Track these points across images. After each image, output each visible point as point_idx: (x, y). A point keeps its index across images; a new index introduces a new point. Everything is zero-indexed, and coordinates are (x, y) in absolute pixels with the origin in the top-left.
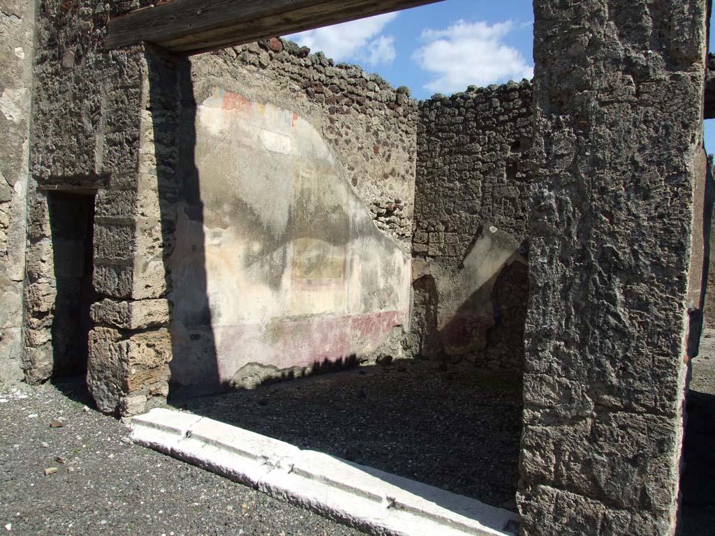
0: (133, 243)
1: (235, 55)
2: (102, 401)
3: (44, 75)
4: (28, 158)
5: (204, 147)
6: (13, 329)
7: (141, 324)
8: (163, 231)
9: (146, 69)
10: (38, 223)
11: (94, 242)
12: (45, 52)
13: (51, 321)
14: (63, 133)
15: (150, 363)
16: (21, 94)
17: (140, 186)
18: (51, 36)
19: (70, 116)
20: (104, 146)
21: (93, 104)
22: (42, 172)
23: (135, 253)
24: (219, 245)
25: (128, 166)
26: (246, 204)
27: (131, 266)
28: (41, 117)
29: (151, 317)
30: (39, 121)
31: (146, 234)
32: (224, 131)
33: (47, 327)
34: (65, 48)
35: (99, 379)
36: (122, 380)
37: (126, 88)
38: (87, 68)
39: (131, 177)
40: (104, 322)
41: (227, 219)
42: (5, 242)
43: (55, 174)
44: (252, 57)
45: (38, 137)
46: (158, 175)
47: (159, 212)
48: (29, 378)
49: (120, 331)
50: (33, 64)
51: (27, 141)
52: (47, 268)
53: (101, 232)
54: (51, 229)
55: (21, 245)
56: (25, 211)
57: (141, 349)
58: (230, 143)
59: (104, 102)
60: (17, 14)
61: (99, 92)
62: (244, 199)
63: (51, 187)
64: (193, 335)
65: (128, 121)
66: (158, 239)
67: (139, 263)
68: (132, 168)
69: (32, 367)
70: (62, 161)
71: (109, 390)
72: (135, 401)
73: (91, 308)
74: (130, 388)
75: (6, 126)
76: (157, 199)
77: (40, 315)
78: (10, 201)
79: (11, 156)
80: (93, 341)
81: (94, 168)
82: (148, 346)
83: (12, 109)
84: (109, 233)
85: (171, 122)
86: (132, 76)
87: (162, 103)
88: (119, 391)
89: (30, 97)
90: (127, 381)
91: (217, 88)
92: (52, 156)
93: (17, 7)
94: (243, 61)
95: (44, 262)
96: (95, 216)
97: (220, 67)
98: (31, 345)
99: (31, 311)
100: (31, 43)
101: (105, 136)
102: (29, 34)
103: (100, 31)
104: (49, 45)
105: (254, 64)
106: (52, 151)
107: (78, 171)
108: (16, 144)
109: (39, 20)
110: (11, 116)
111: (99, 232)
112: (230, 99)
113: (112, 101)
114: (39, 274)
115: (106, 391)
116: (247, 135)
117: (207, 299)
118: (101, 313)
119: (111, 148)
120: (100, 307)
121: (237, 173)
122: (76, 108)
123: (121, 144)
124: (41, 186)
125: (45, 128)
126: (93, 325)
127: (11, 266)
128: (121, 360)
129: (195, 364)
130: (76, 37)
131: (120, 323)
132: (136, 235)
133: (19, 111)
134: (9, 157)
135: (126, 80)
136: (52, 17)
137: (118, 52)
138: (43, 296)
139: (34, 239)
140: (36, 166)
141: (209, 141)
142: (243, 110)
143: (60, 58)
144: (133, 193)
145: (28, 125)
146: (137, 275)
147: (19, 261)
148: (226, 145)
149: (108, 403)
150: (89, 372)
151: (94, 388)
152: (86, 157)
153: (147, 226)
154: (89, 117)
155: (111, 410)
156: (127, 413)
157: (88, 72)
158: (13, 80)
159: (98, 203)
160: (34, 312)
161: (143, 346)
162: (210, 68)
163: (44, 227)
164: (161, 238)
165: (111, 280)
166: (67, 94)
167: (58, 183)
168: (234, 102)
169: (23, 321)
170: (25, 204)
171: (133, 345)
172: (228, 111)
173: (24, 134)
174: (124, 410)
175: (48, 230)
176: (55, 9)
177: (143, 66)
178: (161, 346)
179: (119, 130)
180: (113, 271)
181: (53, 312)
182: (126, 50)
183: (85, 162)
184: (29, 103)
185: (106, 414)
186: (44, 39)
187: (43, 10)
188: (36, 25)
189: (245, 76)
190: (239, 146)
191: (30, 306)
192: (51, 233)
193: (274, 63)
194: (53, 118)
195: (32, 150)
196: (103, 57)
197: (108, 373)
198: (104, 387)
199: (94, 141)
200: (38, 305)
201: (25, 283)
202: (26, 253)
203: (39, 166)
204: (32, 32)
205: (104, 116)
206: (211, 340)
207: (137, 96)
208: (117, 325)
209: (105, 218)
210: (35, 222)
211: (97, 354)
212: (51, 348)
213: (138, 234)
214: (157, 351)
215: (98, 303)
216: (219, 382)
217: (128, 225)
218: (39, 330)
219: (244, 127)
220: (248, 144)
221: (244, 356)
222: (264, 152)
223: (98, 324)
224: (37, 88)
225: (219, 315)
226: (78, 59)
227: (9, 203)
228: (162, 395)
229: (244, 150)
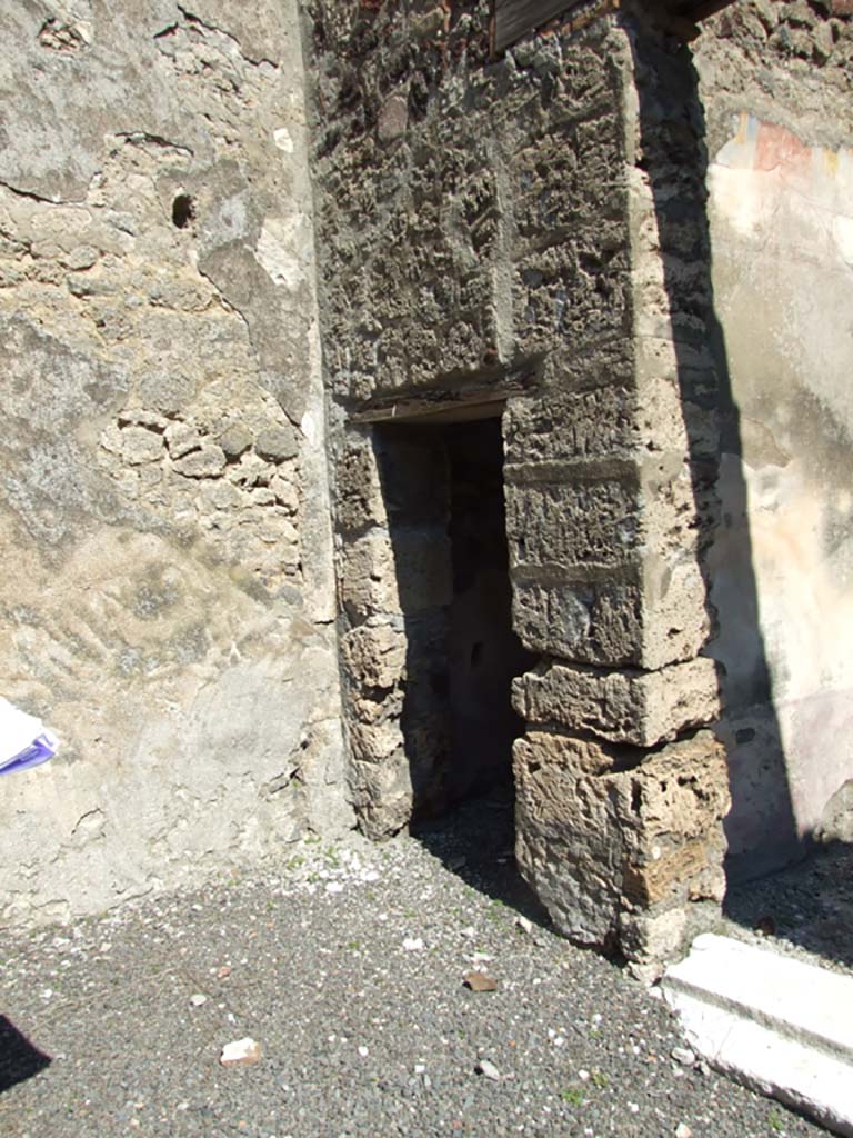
0: (634, 525)
1: (764, 34)
2: (566, 911)
3: (338, 175)
4: (320, 362)
5: (727, 271)
6: (326, 722)
7: (664, 732)
8: (695, 485)
9: (627, 54)
10: (356, 497)
11: (510, 528)
12: (333, 126)
13: (400, 704)
14: (397, 287)
15: (690, 827)
16: (294, 227)
17: (641, 371)
18: (344, 84)
19: (412, 244)
20: (515, 291)
21: (471, 198)
22: (354, 385)
23: (640, 548)
24: (774, 508)
25: (597, 326)
26: (818, 401)
27: (630, 583)
28: (338, 269)
29: (684, 709)
30: (337, 278)
31: (662, 497)
32: (763, 225)
33: (392, 717)
34: (381, 97)
35: (552, 857)
36: (624, 871)
37: (566, 126)
38: (444, 117)
39: (609, 351)
40: (553, 719)
41: (785, 443)
42: (295, 543)
43: (388, 383)
44: (798, 38)
45: (339, 311)
46: (675, 340)
47: (684, 435)
48: (368, 826)
49: (607, 747)
50: (310, 161)
51: (315, 326)
52: (386, 592)
53: (528, 504)
54: (385, 505)
55: (323, 546)
56: (325, 475)
57: (668, 795)
58: (776, 254)
59: (503, 182)
60: (271, 58)
61: (485, 164)
62: (812, 390)
63: (381, 415)
64: (741, 731)
65: (584, 210)
66: (686, 507)
67: (651, 575)
68: (609, 327)
69: (372, 804)
70: (401, 352)
71: (583, 889)
72: (662, 926)
73: (514, 687)
74: (652, 894)
75: (275, 297)
76: (677, 402)
77: (379, 694)
78: (295, 456)
79: (289, 360)
80: (526, 767)
81: (494, 348)
82: (682, 782)
83: (280, 262)
84: (551, 502)
85: (690, 195)
86: (584, 89)
87: (666, 146)
88: (612, 894)
89: (311, 231)
90: (641, 878)
91: (743, 116)
92: (375, 345)
93: (269, 43)
94: (781, 47)
95: (377, 579)
96: (507, 466)
97: (739, 70)
98: (366, 758)
99: (359, 685)
100: (302, 118)
101: (515, 266)
102: (297, 98)
103: (470, 18)
104: (341, 107)
105: (803, 56)
106: (375, 335)
107: (446, 366)
108: (296, 335)
109: (313, 63)
110: (281, 276)
111: (520, 504)
112: (770, 144)
113: (528, 173)
114: (369, 608)
115: (576, 891)
116: (807, 231)
117: (761, 642)
118: (546, 700)
119: (535, 293)
120: (540, 684)
121: (795, 326)
122: (426, 222)
123: (566, 273)
124: (357, 415)
125: (352, 288)
126: (521, 726)
127: (311, 593)
128: (616, 822)
129: (748, 799)
130: (405, 59)
131: (605, 729)
132: (640, 504)
133: (294, 263)
134: (285, 363)
135: (567, 104)
136: (342, 43)
137: (532, 44)
138: (382, 653)
139: (350, 532)
140: (339, 376)
141: (737, 252)
142: (793, 169)
143: (372, 122)
144: (619, 393)
145: (314, 292)
146: (650, 607)
147: (325, 581)
148: (768, 260)
149: (582, 918)
150: (521, 837)
151: (539, 877)
152: (466, 327)
153: (663, 476)
154: (464, 231)
155: (593, 939)
156: (644, 954)
157: (449, 125)
158: (276, 199)
159: (511, 434)
160: (366, 688)
161: (673, 785)
162: (719, 72)
163: (371, 506)
164: (692, 505)
165: (566, 620)
166: (397, 197)
167: (395, 402)
168: (777, 151)
169: (344, 706)
170: (324, 459)
171: (651, 788)
172: (765, 174)
173: (307, 311)
174: (636, 946)
175: (379, 512)
176: (348, 20)
177: (618, 49)
178: (707, 781)
179: (559, 239)
180: (571, 597)
181: (402, 685)
182: (555, 29)
183: (465, 341)
184: (310, 245)
185: (581, 945)
186: (328, 99)
187: (320, 37)
188: (307, 75)
189: (787, 88)
190: (794, 260)
191: (356, 674)
192: (385, 517)
193: (841, 49)
194: (369, 262)
195: (328, 341)
196: (486, 75)
197: (578, 848)
198: (566, 878)
199: (488, 284)
200: (374, 674)
201: (338, 625)
202: (336, 562)
203: (347, 374)
204: (301, 93)
205: (508, 215)
206: (774, 739)
207: (608, 134)
208: (598, 733)
209: (538, 468)
210: (350, 494)
211: (542, 798)
212: (405, 761)
213: (644, 498)
214: (699, 794)
215: (532, 676)
216: (795, 835)
217: (609, 479)
218: (379, 725)
219: (800, 210)
220: (811, 254)
221: (837, 766)
222: (840, 270)
223: (537, 727)
224: (324, 209)
225: (786, 676)
226: (417, 107)
227: (295, 460)
228: (713, 898)
229: (805, 268)
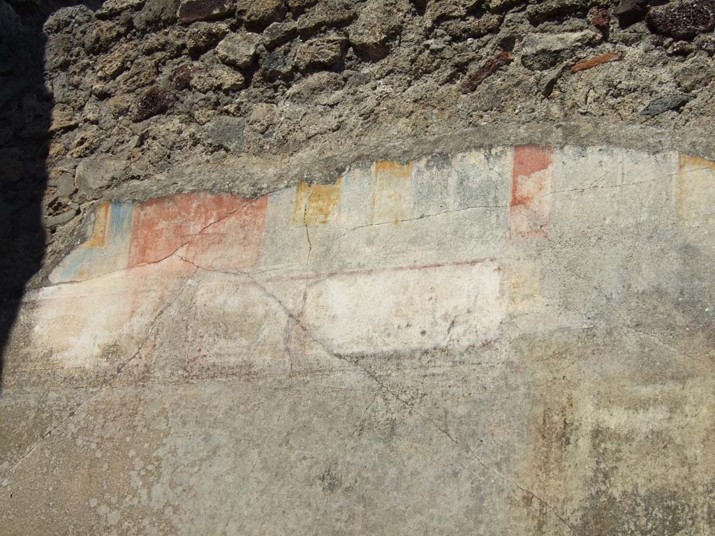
32: (123, 343)
58: (143, 378)
148: (122, 393)
168: (180, 227)
172: (152, 267)
190: (187, 379)
